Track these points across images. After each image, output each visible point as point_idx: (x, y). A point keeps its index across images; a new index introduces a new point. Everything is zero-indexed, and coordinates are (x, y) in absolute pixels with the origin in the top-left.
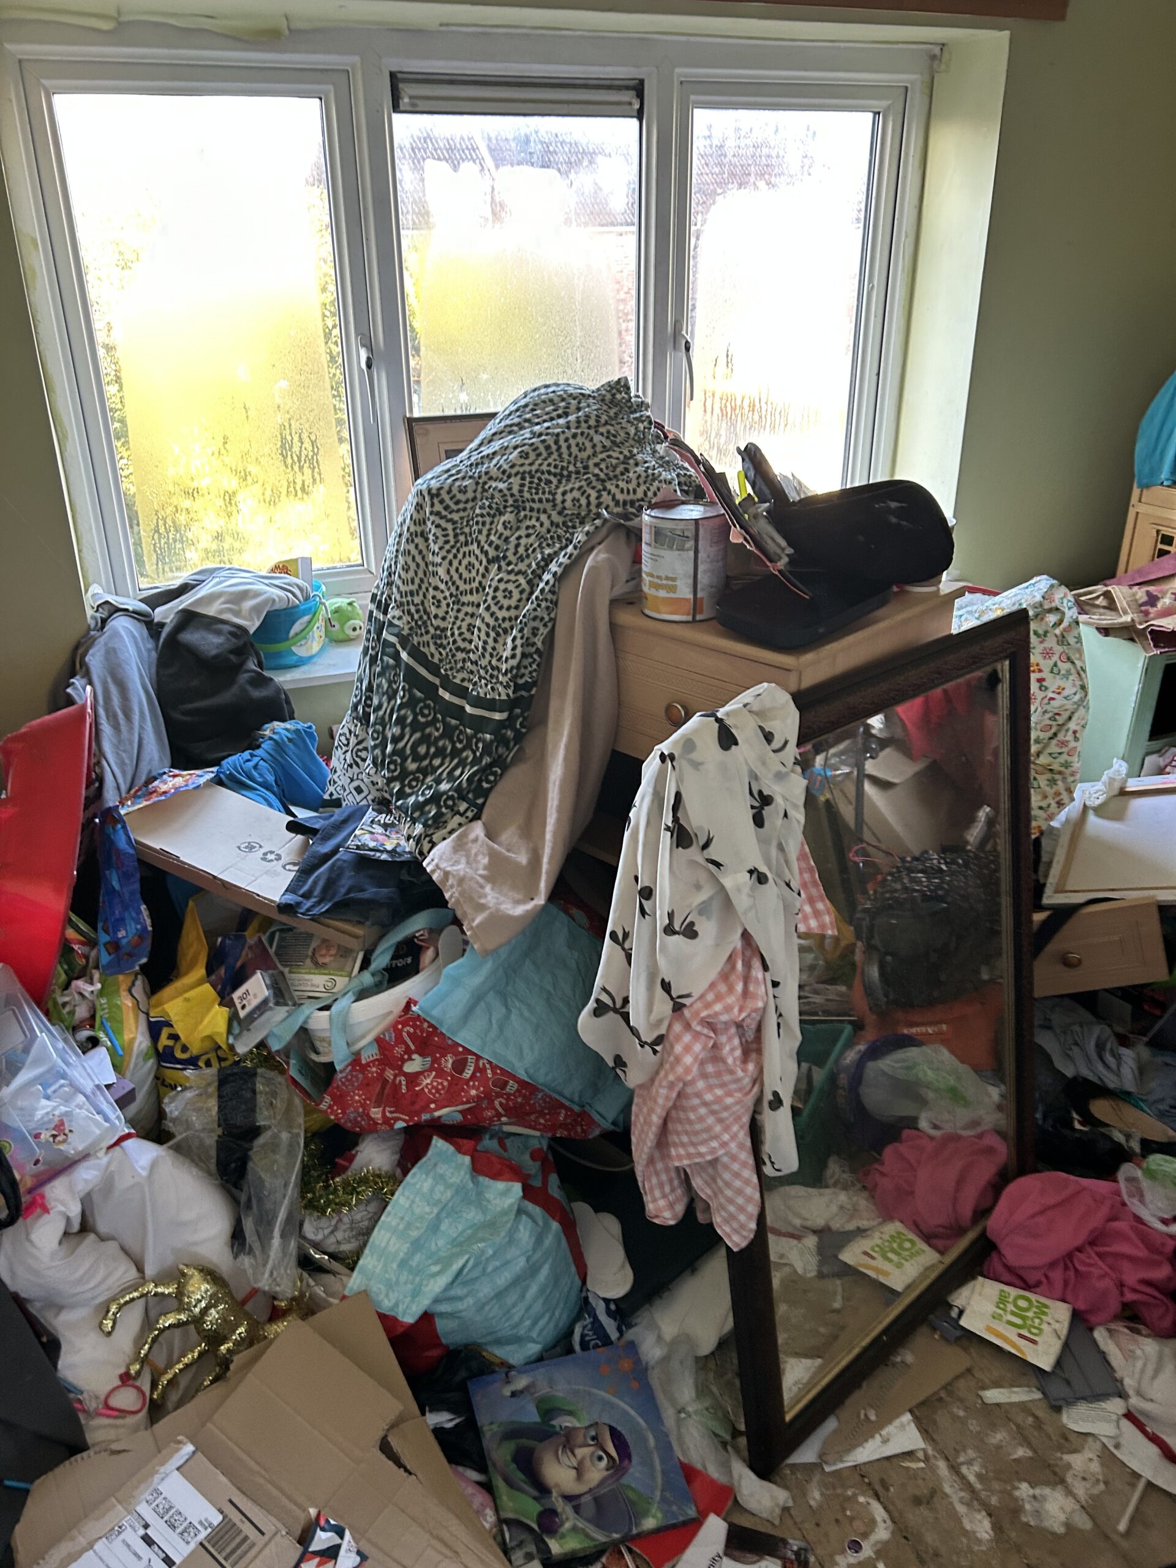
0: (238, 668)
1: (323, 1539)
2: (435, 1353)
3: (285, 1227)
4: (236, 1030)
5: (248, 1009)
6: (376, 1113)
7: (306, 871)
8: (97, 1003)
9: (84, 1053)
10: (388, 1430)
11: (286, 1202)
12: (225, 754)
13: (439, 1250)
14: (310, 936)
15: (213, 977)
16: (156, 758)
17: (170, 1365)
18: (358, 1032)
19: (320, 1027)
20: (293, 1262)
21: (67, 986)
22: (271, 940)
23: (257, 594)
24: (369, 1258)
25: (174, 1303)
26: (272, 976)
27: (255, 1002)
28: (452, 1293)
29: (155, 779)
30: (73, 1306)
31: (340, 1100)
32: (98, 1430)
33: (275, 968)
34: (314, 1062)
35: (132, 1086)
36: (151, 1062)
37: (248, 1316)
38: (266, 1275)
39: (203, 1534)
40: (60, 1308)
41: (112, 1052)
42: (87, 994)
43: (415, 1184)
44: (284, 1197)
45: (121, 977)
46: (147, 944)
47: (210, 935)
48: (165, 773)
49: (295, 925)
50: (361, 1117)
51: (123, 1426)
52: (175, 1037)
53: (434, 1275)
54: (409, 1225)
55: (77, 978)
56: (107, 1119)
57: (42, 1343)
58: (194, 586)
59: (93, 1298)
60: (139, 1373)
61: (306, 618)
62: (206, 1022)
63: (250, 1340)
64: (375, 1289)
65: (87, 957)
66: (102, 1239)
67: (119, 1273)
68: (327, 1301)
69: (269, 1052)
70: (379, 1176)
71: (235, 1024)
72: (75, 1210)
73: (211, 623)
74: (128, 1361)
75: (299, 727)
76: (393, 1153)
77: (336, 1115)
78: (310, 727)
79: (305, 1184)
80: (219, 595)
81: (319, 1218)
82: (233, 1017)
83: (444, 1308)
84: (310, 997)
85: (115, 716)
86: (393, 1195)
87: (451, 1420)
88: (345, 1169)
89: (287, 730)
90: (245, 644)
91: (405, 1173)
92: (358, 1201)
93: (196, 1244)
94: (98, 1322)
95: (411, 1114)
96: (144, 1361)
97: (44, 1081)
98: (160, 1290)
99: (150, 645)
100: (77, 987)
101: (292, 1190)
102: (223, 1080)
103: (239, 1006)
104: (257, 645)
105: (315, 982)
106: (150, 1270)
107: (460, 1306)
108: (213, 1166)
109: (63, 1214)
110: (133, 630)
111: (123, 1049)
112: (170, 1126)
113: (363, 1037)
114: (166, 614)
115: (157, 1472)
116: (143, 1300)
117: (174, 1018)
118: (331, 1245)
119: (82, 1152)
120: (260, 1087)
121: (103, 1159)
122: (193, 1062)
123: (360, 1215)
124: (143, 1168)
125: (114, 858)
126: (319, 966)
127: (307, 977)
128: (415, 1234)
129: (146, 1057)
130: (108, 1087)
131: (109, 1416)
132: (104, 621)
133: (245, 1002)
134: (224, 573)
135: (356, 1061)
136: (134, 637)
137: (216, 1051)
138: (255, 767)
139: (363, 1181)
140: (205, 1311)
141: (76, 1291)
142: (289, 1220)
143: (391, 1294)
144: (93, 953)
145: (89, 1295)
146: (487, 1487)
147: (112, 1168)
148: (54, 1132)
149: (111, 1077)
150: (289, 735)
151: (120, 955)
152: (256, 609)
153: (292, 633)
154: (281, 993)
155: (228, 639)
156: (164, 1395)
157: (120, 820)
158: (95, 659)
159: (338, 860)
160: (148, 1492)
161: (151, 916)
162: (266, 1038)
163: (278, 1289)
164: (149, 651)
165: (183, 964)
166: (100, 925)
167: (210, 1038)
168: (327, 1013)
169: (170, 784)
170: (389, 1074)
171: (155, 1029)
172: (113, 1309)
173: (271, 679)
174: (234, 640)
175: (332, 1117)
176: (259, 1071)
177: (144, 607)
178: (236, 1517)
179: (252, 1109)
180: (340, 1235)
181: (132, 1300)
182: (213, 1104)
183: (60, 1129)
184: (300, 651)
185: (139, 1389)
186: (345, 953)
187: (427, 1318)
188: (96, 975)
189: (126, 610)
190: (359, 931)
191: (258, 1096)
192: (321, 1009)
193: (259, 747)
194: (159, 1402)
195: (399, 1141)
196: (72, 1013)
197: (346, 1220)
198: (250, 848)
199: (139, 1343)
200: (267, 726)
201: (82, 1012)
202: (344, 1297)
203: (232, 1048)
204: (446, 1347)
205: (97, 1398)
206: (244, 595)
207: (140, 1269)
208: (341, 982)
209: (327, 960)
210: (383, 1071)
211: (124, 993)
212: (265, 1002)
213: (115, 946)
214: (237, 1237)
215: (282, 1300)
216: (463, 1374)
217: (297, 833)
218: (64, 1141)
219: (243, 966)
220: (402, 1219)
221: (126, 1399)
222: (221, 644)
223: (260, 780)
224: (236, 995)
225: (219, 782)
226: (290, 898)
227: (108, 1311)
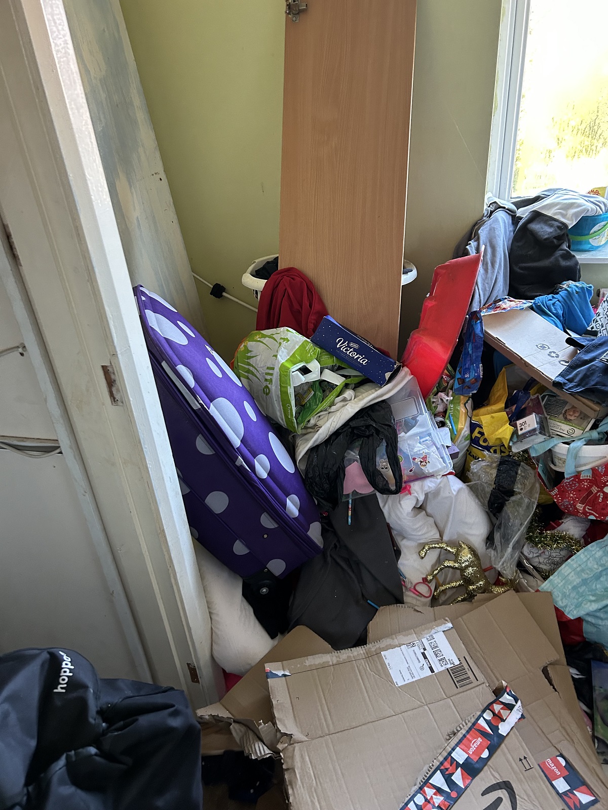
0: (557, 247)
1: (506, 698)
2: (577, 638)
3: (515, 544)
4: (515, 440)
5: (524, 431)
6: (580, 507)
7: (572, 367)
8: (449, 406)
9: (439, 427)
10: (549, 664)
11: (519, 533)
12: (538, 294)
13: (596, 589)
14: (566, 403)
15: (508, 410)
16: (501, 290)
17: (444, 584)
18: (583, 461)
19: (560, 452)
20: (515, 563)
21: (436, 394)
22: (543, 398)
23: (579, 206)
24: (556, 577)
25: (454, 558)
26: (540, 418)
27: (528, 429)
28: (598, 614)
29: (500, 300)
30: (409, 539)
31: (562, 493)
32: (409, 597)
33: (543, 414)
34: (551, 468)
35: (459, 451)
36: (468, 442)
37: (485, 577)
38: (501, 563)
39: (449, 666)
40: (404, 538)
41: (452, 431)
42: (445, 401)
43: (591, 551)
44: (519, 530)
45: (462, 397)
46: (478, 384)
47: (511, 389)
48: (506, 298)
49: (560, 395)
50: (571, 506)
51: (419, 600)
52: (482, 434)
53: (591, 601)
54: (583, 570)
55: (441, 392)
56: (444, 462)
57: (394, 549)
58: (543, 198)
59: (419, 540)
60: (431, 580)
61: (603, 223)
62: (500, 431)
63: (484, 590)
64: (556, 593)
65: (448, 383)
66: (428, 515)
67: (432, 533)
68: (527, 588)
69: (529, 456)
70: (572, 539)
71: (515, 436)
72: (422, 498)
73: (548, 220)
74: (427, 573)
75: (584, 286)
76: (582, 530)
77: (558, 500)
78: (590, 287)
79: (530, 529)
80: (558, 204)
81: (533, 547)
82: (515, 433)
83: (589, 619)
84: (558, 435)
85: (487, 264)
86: (578, 551)
87: (577, 675)
88: (554, 528)
89: (576, 286)
90: (564, 234)
91: (587, 543)
92: (557, 547)
93: (468, 534)
94: (420, 550)
95: (601, 514)
96: (435, 576)
97: (421, 435)
98: (449, 549)
99: (511, 229)
100: (441, 396)
101: (523, 529)
102: (502, 463)
103: (519, 428)
104: (570, 236)
105: (564, 428)
106: (445, 538)
107: (600, 622)
108: (486, 502)
109: (416, 497)
110: (505, 219)
111: (457, 432)
112: (470, 475)
113: (585, 465)
114: (524, 213)
115: (434, 628)
116: (439, 549)
117: (484, 424)
118: (536, 562)
119: (430, 473)
120: (519, 472)
121: (439, 479)
122: (488, 448)
123: (556, 554)
124: (455, 491)
125: (472, 336)
126: (567, 420)
127: (559, 424)
128: (585, 576)
129: (466, 439)
130: (448, 447)
131: (414, 593)
132: (492, 212)
133: (523, 427)
134: (561, 192)
135: (577, 476)
136: (505, 223)
137: (501, 447)
138: (553, 304)
139: (563, 538)
140: (467, 567)
141: (413, 534)
142: (518, 542)
143: (564, 600)
144: (452, 381)
145: (418, 538)
146: (591, 717)
147: (441, 485)
148: (422, 460)
149: (449, 443)
150: (578, 290)
151: (464, 387)
152: (576, 214)
153: (592, 231)
154: (543, 428)
155: (556, 230)
156: (439, 595)
157: (480, 318)
158: (483, 232)
159: (593, 365)
160: (428, 635)
161: (484, 370)
162: (529, 448)
163: (504, 572)
164: (510, 232)
165: (493, 399)
166: (458, 369)
167: (500, 439)
168: (568, 446)
169: (508, 305)
170: (594, 489)
171: (473, 427)
172: (427, 548)
173: (574, 256)
174: (559, 231)
175: (555, 500)
176: (522, 463)
177: (513, 207)
178: (466, 666)
179: (514, 482)
180: (541, 560)
181: (435, 547)
182: (494, 472)
183: (424, 460)
184: (593, 242)
185: (429, 587)
186: (584, 417)
187: (580, 620)
188: (451, 393)
189: (504, 208)
190: (597, 408)
191: (518, 476)
192: (563, 443)
193: (557, 293)
194: (437, 597)
195: (587, 525)
196: (436, 407)
197: (547, 553)
198: (543, 347)
199: (434, 568)
200: (565, 282)
201: (440, 408)
202: (538, 591)
203: (510, 447)
204: (584, 638)
205: (411, 583)
206: (571, 206)
207: (441, 536)
208: (578, 432)
209: (572, 418)
210: (591, 486)
211: (462, 405)
212: (534, 430)
213: (462, 381)
214: (490, 540)
215: (503, 578)
216: (590, 656)
217: (571, 345)
218: (425, 465)
219: (525, 408)
220: (580, 565)
221: (423, 589)
222: (551, 232)
223: (555, 312)
224: (518, 422)
225: (531, 308)
226: (560, 379)
227: (424, 548)
